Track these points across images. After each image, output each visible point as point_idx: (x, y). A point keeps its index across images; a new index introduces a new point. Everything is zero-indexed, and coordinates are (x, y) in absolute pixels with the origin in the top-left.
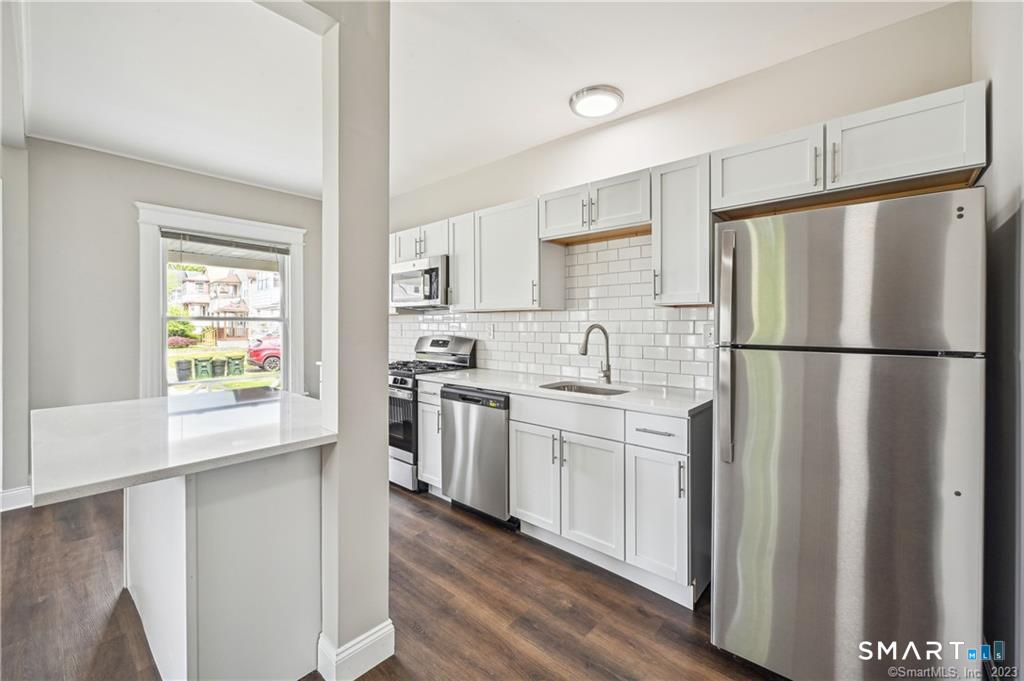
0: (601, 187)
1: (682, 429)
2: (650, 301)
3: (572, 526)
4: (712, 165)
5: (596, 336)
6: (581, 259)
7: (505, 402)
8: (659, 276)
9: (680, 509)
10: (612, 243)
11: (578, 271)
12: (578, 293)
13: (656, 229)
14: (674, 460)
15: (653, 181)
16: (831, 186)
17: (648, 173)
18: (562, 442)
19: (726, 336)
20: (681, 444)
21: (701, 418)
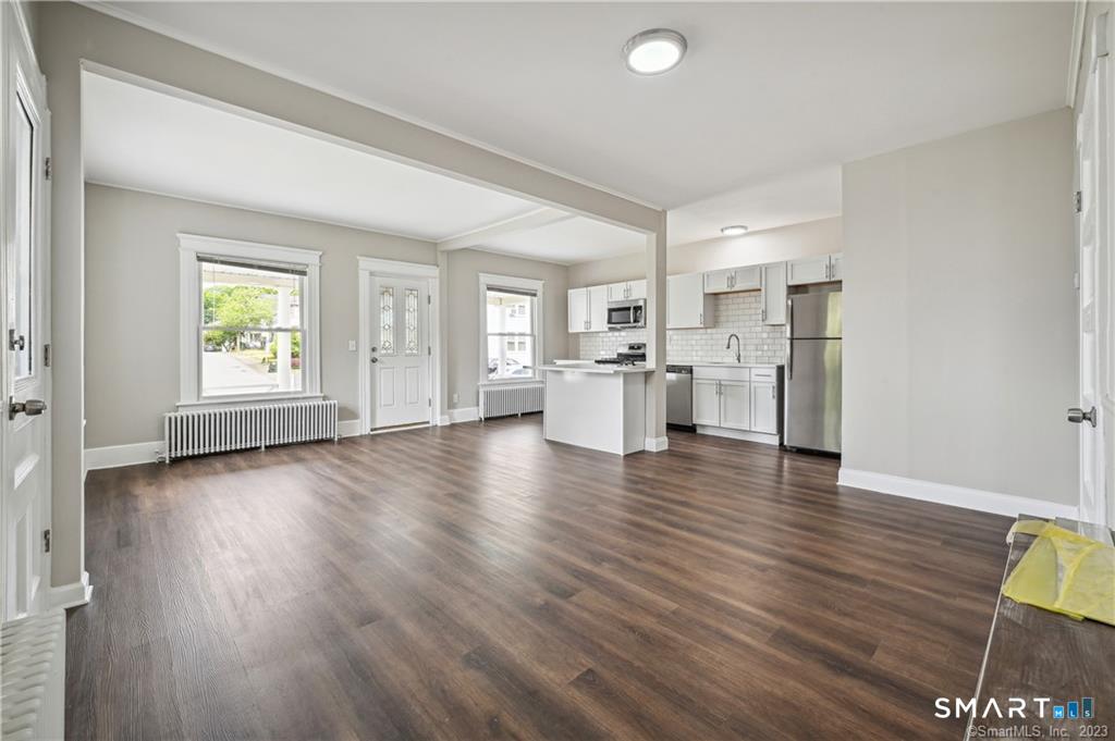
0: (737, 270)
1: (774, 373)
2: (761, 323)
3: (725, 421)
4: (789, 266)
5: (734, 340)
6: (724, 302)
7: (690, 370)
8: (765, 312)
9: (773, 403)
10: (741, 294)
11: (722, 308)
12: (722, 319)
13: (763, 290)
14: (771, 385)
15: (763, 270)
16: (833, 279)
17: (760, 267)
18: (720, 385)
19: (788, 335)
20: (774, 379)
21: (781, 369)
